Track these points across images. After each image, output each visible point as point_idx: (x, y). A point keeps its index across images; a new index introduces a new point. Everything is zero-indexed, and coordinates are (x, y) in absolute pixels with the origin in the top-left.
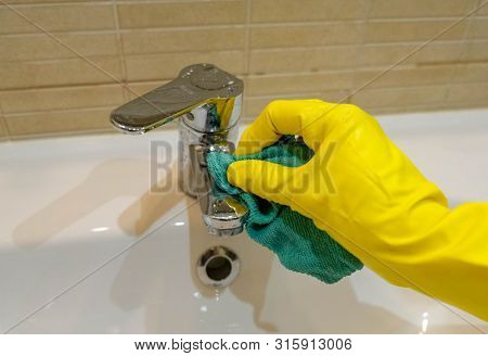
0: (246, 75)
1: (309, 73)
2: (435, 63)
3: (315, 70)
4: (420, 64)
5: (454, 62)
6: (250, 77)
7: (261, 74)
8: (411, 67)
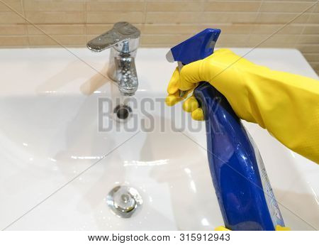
0: (143, 23)
1: (175, 25)
2: (243, 23)
3: (178, 23)
4: (234, 23)
5: (253, 23)
6: (146, 25)
7: (150, 23)
8: (230, 24)
